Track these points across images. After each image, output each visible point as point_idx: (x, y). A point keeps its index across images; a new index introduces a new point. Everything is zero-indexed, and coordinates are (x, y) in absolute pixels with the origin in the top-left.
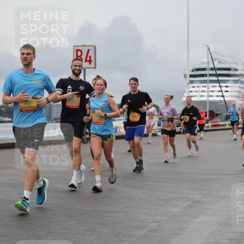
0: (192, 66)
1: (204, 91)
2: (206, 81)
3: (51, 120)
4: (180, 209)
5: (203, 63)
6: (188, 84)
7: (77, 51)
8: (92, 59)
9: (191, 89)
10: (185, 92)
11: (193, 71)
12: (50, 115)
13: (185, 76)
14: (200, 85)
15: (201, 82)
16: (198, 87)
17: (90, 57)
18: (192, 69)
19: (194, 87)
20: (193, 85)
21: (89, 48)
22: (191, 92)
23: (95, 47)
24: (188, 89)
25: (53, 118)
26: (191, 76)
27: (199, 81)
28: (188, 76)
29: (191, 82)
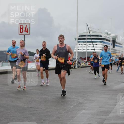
0: (79, 34)
1: (85, 47)
2: (86, 41)
3: (7, 61)
4: (72, 107)
5: (84, 33)
6: (77, 43)
7: (21, 26)
8: (28, 30)
9: (78, 46)
10: (75, 47)
11: (79, 36)
12: (6, 58)
13: (75, 39)
14: (83, 44)
15: (84, 42)
16: (82, 45)
17: (27, 29)
18: (79, 35)
19: (80, 45)
20: (79, 44)
21: (27, 24)
22: (78, 47)
23: (30, 24)
24: (77, 46)
25: (8, 60)
26: (79, 39)
27: (83, 41)
28: (77, 39)
29: (79, 42)
